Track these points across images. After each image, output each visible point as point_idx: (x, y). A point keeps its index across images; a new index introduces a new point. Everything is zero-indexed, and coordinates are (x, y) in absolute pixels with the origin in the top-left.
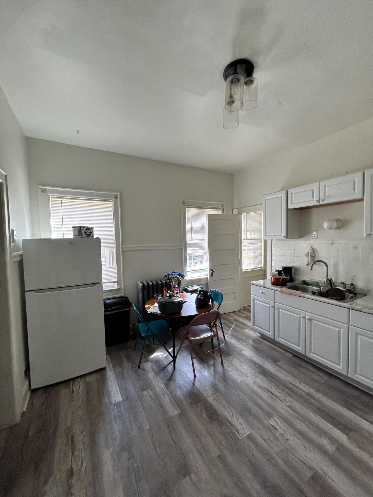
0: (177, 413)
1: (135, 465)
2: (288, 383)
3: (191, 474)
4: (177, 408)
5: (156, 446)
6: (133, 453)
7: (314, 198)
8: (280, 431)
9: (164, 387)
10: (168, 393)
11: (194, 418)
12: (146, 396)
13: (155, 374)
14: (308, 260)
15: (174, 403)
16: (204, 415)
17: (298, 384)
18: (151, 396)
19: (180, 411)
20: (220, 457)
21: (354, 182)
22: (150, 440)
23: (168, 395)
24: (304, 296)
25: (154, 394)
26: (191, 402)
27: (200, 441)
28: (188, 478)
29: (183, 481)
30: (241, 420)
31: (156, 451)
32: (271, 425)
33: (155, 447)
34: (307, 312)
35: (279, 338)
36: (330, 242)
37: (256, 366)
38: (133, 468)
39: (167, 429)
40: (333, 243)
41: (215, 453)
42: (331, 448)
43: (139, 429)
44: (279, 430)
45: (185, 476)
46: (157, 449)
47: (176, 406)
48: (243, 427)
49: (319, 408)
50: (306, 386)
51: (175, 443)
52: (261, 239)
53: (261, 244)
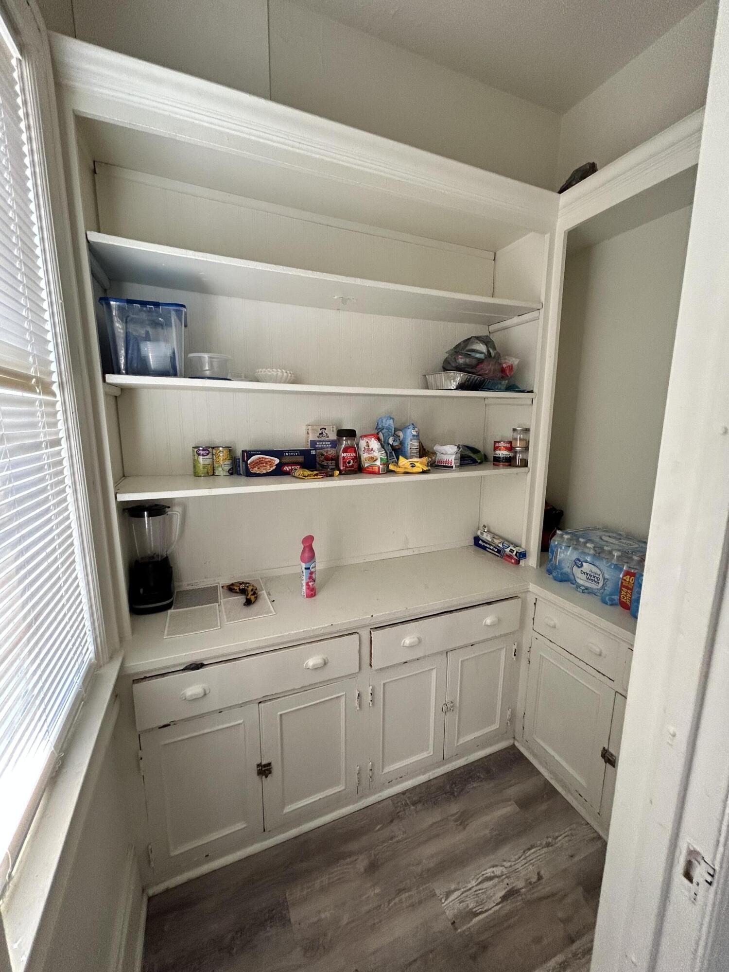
52: (46, 389)
53: (57, 443)
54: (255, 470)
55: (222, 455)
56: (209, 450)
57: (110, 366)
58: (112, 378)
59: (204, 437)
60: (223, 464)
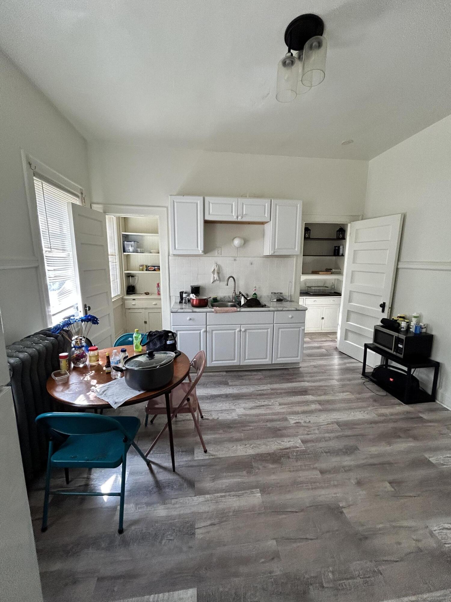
0: (260, 495)
1: (331, 576)
2: (255, 392)
3: (339, 505)
4: (252, 491)
5: (305, 537)
6: (311, 577)
7: (232, 213)
8: (302, 421)
9: (203, 497)
10: (219, 495)
11: (273, 478)
12: (208, 532)
13: (164, 503)
14: (214, 277)
15: (240, 492)
16: (271, 466)
17: (259, 388)
18: (212, 524)
19: (258, 490)
20: (322, 472)
21: (265, 206)
22: (295, 545)
23: (221, 497)
24: (240, 310)
25: (210, 518)
26: (247, 473)
27: (302, 483)
28: (345, 511)
29: (348, 516)
30: (286, 439)
31: (311, 539)
32: (294, 423)
33: (306, 539)
34: (241, 325)
35: (213, 361)
36: (233, 259)
37: (223, 397)
38: (335, 580)
39: (281, 515)
40: (235, 259)
41: (316, 474)
42: (318, 407)
43: (273, 559)
44: (300, 421)
45: (342, 513)
46: (308, 536)
47: (248, 491)
48: (292, 441)
49: (286, 393)
50: (263, 386)
51: (302, 510)
52: (115, 256)
53: (116, 262)
54: (150, 270)
55: (145, 267)
56: (142, 266)
57: (124, 251)
58: (124, 253)
59: (142, 264)
60: (145, 268)
